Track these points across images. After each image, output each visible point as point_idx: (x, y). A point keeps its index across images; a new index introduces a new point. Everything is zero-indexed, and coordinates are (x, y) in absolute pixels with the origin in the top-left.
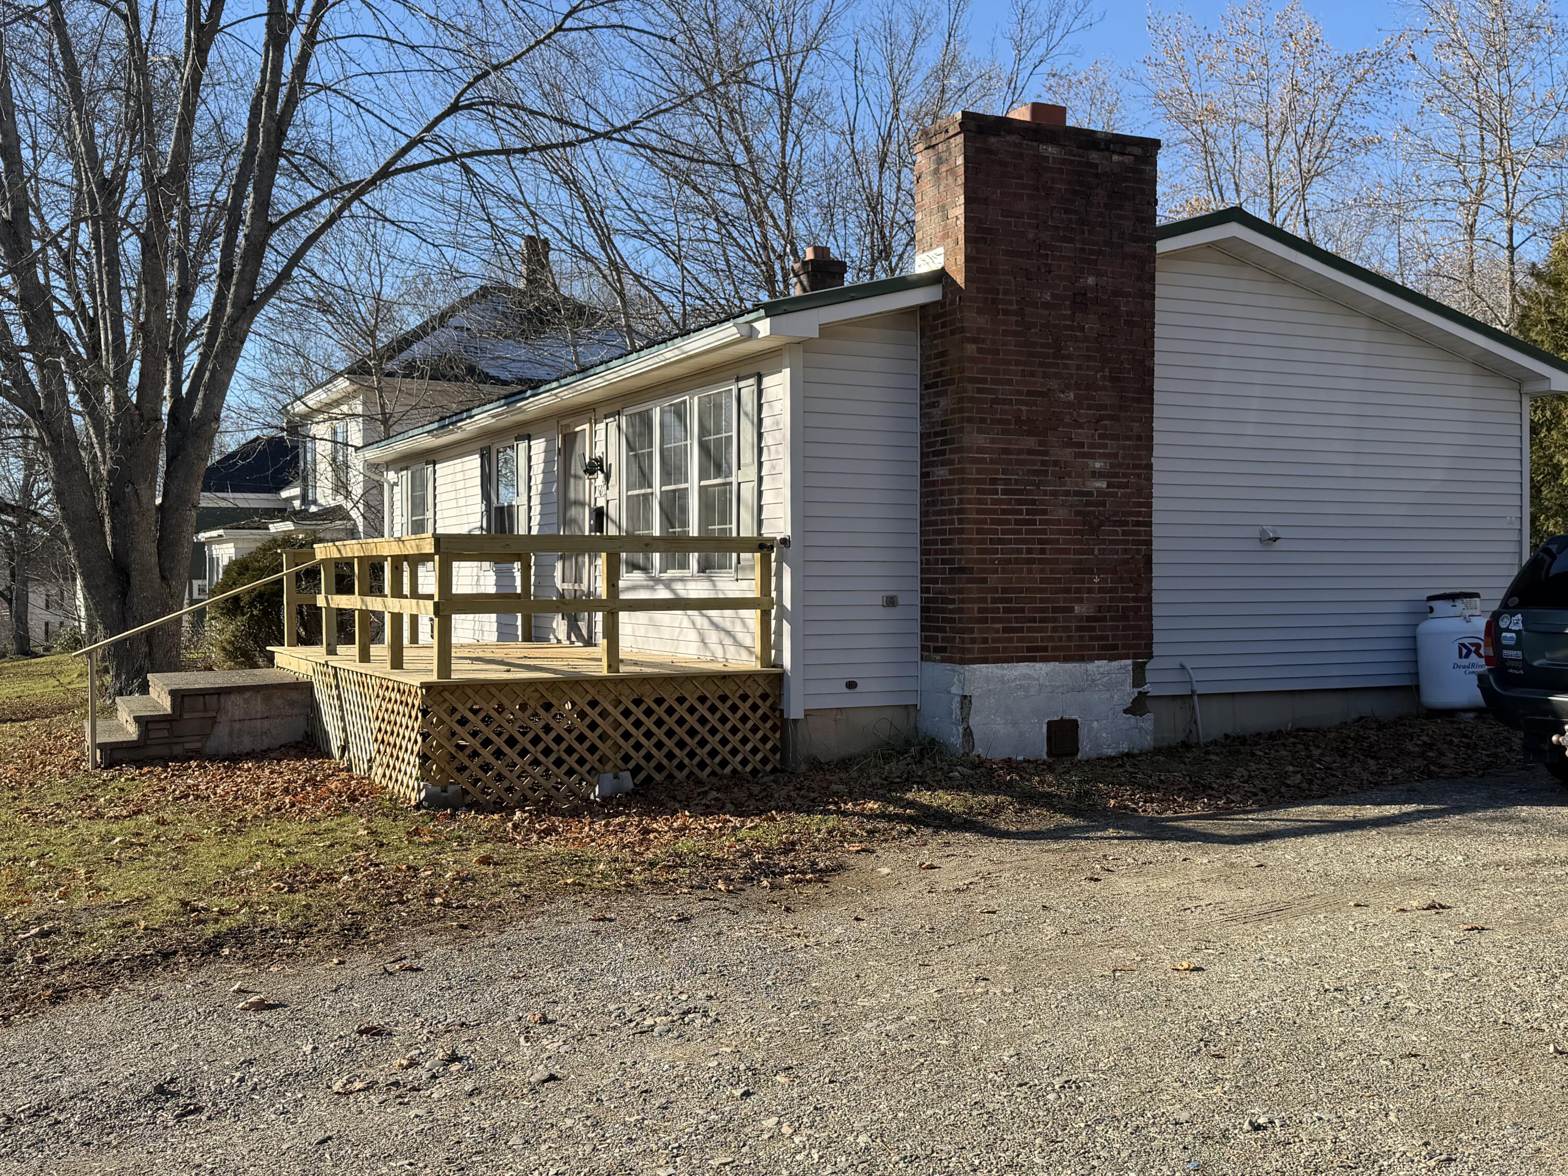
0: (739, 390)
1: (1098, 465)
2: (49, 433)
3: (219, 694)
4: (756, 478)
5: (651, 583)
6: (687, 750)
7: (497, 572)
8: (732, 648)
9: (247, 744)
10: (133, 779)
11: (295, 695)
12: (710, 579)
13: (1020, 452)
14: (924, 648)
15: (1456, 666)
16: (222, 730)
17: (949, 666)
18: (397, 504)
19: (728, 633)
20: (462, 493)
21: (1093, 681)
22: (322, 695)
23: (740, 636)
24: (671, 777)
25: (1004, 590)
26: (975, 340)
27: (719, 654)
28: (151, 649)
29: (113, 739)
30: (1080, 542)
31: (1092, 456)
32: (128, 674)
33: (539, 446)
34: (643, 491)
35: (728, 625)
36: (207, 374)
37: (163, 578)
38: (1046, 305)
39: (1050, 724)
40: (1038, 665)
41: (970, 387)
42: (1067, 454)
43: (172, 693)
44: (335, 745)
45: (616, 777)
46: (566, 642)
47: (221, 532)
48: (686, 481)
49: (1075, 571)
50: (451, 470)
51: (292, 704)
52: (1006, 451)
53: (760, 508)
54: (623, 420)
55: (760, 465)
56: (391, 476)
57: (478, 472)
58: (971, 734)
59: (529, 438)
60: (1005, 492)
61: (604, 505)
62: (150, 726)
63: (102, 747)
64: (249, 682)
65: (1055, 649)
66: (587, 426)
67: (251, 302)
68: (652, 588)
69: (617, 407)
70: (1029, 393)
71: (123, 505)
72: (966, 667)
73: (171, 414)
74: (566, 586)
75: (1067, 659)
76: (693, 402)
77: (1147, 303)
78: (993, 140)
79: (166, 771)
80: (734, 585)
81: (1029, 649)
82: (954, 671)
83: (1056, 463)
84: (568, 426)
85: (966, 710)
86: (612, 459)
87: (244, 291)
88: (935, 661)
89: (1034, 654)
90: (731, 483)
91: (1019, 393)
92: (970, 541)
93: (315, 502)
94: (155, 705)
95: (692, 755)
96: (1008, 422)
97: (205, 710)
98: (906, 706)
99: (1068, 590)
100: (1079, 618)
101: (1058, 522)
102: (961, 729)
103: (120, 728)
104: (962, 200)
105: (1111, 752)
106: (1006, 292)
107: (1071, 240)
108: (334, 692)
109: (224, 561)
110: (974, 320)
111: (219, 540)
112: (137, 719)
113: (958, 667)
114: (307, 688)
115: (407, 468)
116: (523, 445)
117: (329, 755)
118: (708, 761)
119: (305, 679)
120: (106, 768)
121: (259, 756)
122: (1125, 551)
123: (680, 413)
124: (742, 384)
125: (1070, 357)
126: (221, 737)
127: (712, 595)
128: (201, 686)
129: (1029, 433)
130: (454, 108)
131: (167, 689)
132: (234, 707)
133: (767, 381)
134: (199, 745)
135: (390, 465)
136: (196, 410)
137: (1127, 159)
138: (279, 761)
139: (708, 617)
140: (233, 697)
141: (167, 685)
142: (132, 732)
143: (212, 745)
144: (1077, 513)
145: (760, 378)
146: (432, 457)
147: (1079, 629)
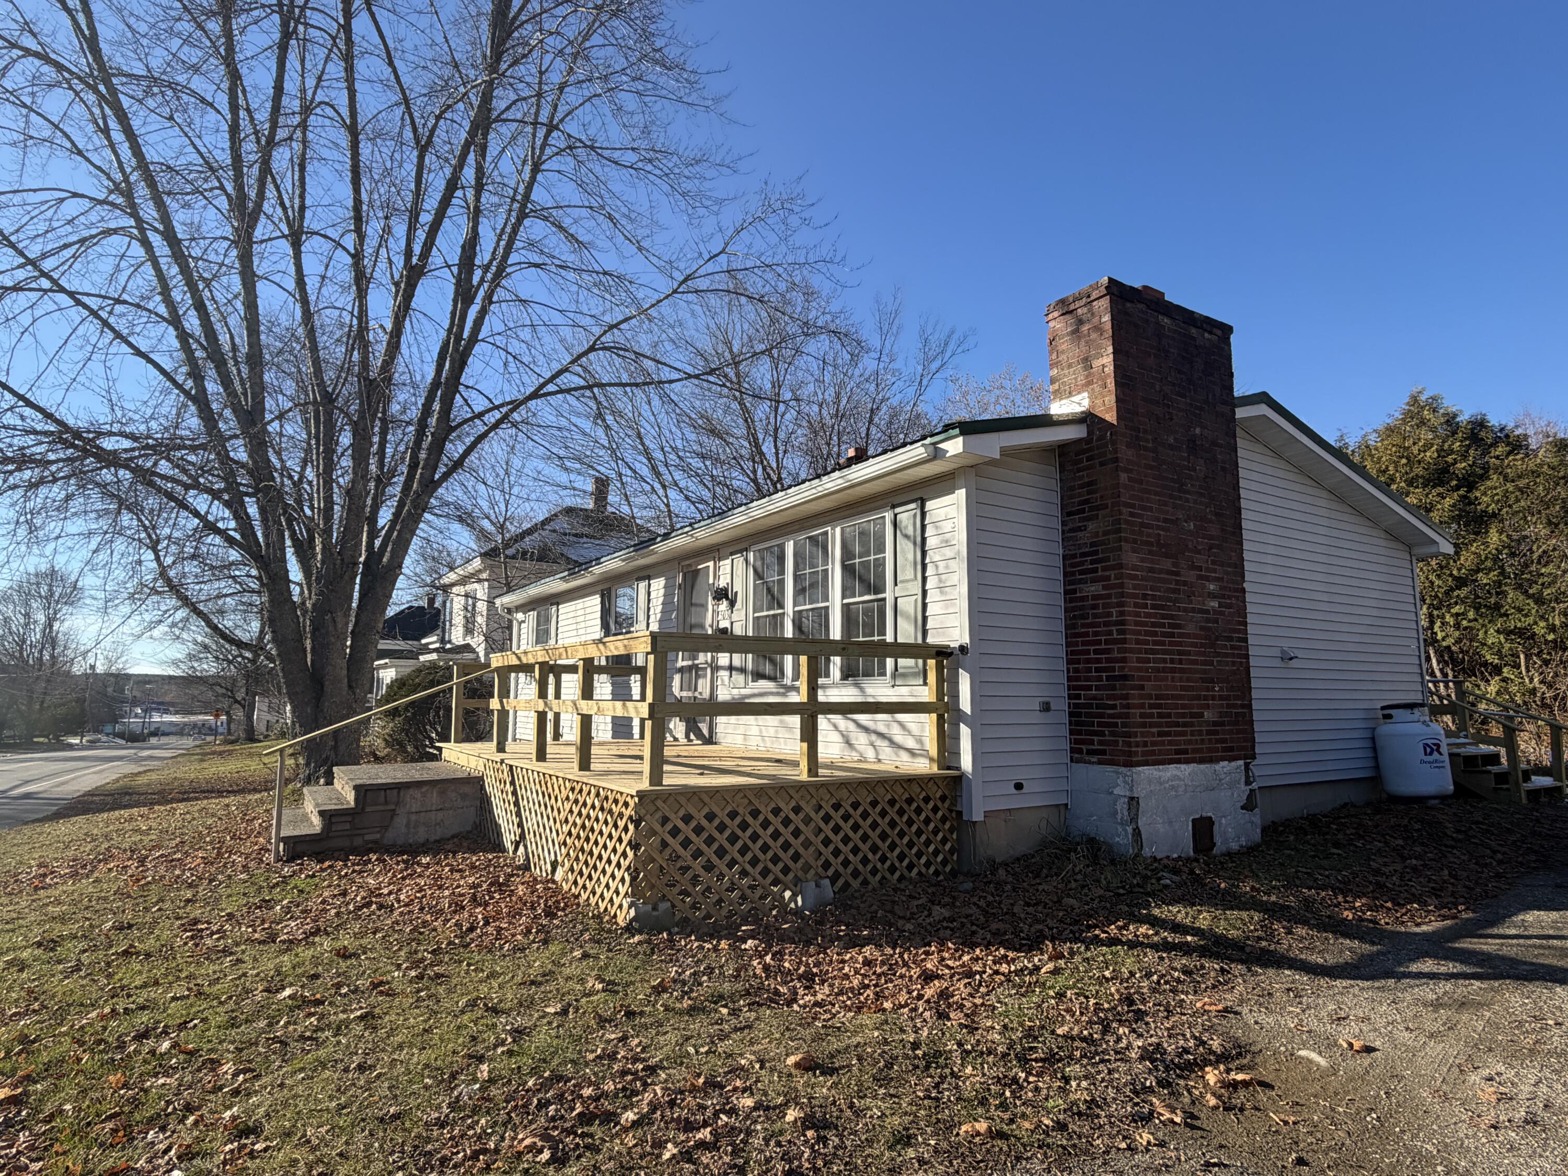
0: (896, 515)
1: (1212, 587)
2: (267, 572)
3: (399, 789)
4: (919, 592)
5: (782, 690)
6: (880, 854)
7: (613, 684)
8: (888, 750)
9: (422, 835)
10: (313, 876)
11: (467, 789)
12: (857, 685)
13: (1161, 571)
14: (1073, 750)
15: (1423, 762)
16: (400, 821)
17: (1109, 768)
18: (524, 636)
19: (881, 735)
20: (583, 625)
21: (1220, 780)
22: (492, 788)
23: (898, 739)
24: (865, 883)
25: (1158, 697)
26: (1127, 470)
27: (870, 754)
28: (336, 743)
29: (297, 833)
30: (1203, 654)
31: (1207, 579)
32: (315, 762)
33: (658, 585)
34: (772, 612)
35: (882, 728)
36: (395, 533)
37: (350, 687)
38: (1171, 447)
39: (1194, 821)
40: (1183, 766)
41: (1124, 510)
42: (1191, 576)
43: (357, 788)
44: (508, 839)
45: (818, 886)
46: (683, 740)
47: (387, 661)
48: (827, 600)
49: (1204, 680)
50: (573, 608)
51: (464, 797)
52: (1151, 570)
53: (925, 619)
54: (751, 556)
55: (924, 579)
56: (520, 616)
57: (599, 608)
58: (1139, 834)
59: (649, 578)
60: (1154, 607)
61: (729, 626)
62: (333, 820)
63: (286, 840)
64: (426, 777)
65: (1195, 751)
66: (711, 564)
67: (432, 481)
68: (784, 695)
69: (743, 546)
70: (1165, 520)
71: (323, 631)
72: (1134, 769)
73: (365, 563)
74: (684, 694)
75: (1201, 761)
76: (836, 534)
77: (1233, 455)
78: (1128, 305)
79: (346, 865)
80: (891, 691)
81: (1178, 752)
82: (1118, 773)
83: (1185, 583)
84: (690, 565)
85: (1133, 811)
86: (738, 587)
87: (428, 473)
88: (1090, 763)
89: (1181, 757)
90: (884, 599)
91: (1158, 519)
92: (1131, 651)
93: (450, 642)
94: (340, 798)
95: (883, 859)
96: (1151, 544)
97: (386, 802)
98: (1057, 806)
99: (1198, 698)
100: (1208, 723)
101: (1188, 636)
102: (1130, 829)
103: (305, 818)
104: (1110, 349)
105: (1234, 846)
106: (1145, 431)
107: (1183, 396)
108: (509, 788)
109: (388, 681)
110: (1126, 453)
111: (385, 667)
112: (322, 813)
113: (1122, 769)
114: (476, 783)
115: (534, 610)
116: (643, 585)
117: (504, 850)
118: (897, 865)
119: (476, 774)
120: (288, 861)
121: (436, 847)
122: (1234, 663)
123: (821, 544)
124: (898, 510)
125: (1188, 492)
126: (398, 830)
127: (859, 699)
128: (384, 781)
129: (1166, 556)
130: (592, 349)
131: (352, 784)
132: (413, 801)
133: (930, 505)
134: (378, 836)
135: (519, 608)
136: (385, 560)
137: (1214, 338)
138: (454, 853)
139: (854, 721)
140: (411, 791)
141: (351, 779)
142: (316, 824)
143: (390, 837)
144: (1202, 628)
145: (923, 502)
146: (556, 599)
147: (1209, 733)
